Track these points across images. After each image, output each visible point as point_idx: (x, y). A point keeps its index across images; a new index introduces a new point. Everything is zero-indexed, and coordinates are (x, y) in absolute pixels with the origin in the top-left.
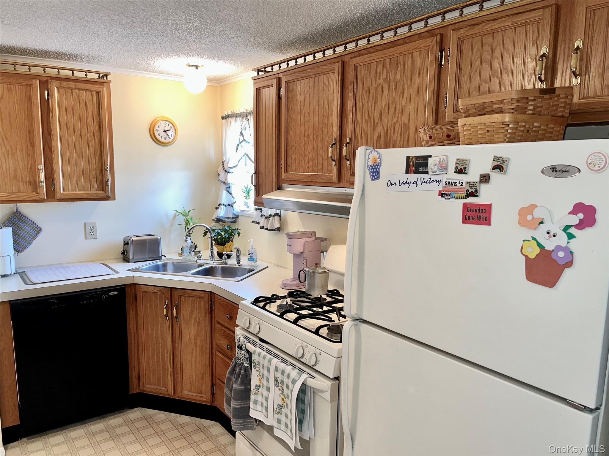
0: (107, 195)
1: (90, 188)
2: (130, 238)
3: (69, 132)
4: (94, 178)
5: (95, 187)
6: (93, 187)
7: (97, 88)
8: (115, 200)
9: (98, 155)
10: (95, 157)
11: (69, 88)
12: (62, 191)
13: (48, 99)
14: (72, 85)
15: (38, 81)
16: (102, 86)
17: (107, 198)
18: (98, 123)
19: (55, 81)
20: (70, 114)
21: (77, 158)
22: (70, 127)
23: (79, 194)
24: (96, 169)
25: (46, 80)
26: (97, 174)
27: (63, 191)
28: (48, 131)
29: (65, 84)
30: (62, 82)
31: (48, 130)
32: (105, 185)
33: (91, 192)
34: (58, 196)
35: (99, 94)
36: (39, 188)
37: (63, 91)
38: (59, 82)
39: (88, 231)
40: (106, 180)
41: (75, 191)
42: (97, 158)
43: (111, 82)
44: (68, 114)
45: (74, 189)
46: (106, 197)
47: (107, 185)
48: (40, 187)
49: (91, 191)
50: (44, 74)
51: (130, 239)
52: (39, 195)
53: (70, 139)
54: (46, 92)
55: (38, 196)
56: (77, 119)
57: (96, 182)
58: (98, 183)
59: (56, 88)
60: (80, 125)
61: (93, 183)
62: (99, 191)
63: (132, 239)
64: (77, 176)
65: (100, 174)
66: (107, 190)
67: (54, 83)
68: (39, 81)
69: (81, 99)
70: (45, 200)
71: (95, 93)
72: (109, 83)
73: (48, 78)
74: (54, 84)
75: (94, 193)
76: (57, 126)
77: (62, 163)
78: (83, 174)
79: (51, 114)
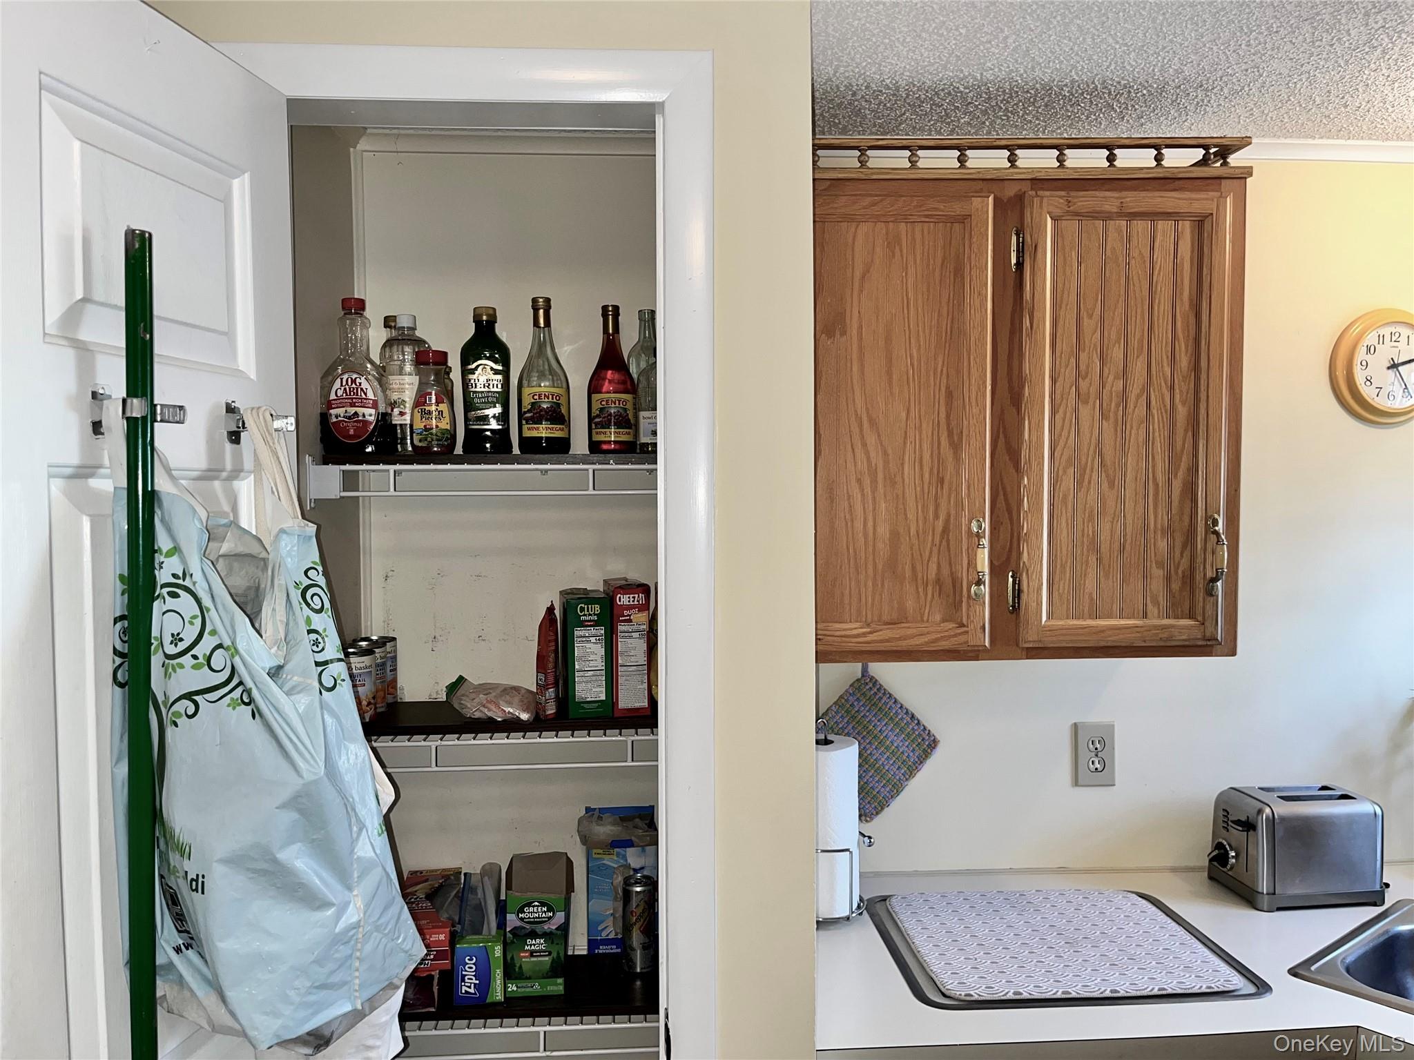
0: (1208, 634)
1: (1145, 605)
2: (1259, 805)
3: (1084, 385)
4: (1160, 565)
5: (1163, 602)
6: (1156, 603)
7: (1198, 202)
8: (1233, 653)
9: (1180, 474)
10: (1169, 481)
11: (1095, 215)
12: (1044, 618)
13: (1020, 264)
14: (1109, 201)
15: (991, 199)
16: (1217, 194)
17: (1204, 646)
18: (1191, 343)
19: (1048, 193)
20: (1090, 317)
21: (1105, 485)
22: (1088, 367)
23: (1102, 630)
24: (1169, 526)
25: (1016, 196)
26: (1171, 548)
27: (1048, 618)
28: (1011, 388)
29: (1086, 200)
30: (1073, 194)
31: (1010, 380)
32: (1200, 595)
33: (1147, 622)
34: (1030, 637)
35: (1203, 225)
36: (969, 606)
37: (1071, 226)
38: (1061, 197)
39: (1085, 755)
40: (1210, 574)
41: (1090, 618)
42: (1177, 485)
43: (1251, 175)
44: (1084, 314)
45: (1086, 609)
46: (1200, 643)
47: (1212, 595)
48: (971, 602)
49: (1145, 616)
50: (1012, 170)
51: (1260, 812)
52: (967, 632)
53: (1085, 411)
54: (1014, 238)
55: (962, 638)
56: (1113, 336)
57: (1168, 579)
58: (1176, 586)
59: (1049, 220)
60: (1125, 356)
61: (1157, 585)
62: (1176, 617)
63: (1268, 810)
64: (1100, 560)
65: (1184, 546)
66: (1209, 612)
67: (1045, 200)
68: (995, 199)
69: (1135, 253)
70: (985, 650)
71: (1187, 224)
72: (1244, 175)
73: (1026, 187)
74: (1045, 204)
75: (1156, 627)
76: (1043, 365)
77: (1052, 505)
78: (1122, 549)
79: (1027, 322)
